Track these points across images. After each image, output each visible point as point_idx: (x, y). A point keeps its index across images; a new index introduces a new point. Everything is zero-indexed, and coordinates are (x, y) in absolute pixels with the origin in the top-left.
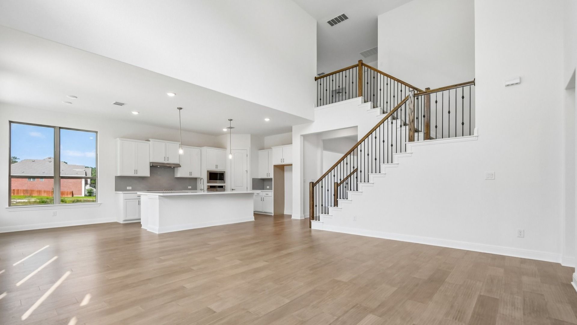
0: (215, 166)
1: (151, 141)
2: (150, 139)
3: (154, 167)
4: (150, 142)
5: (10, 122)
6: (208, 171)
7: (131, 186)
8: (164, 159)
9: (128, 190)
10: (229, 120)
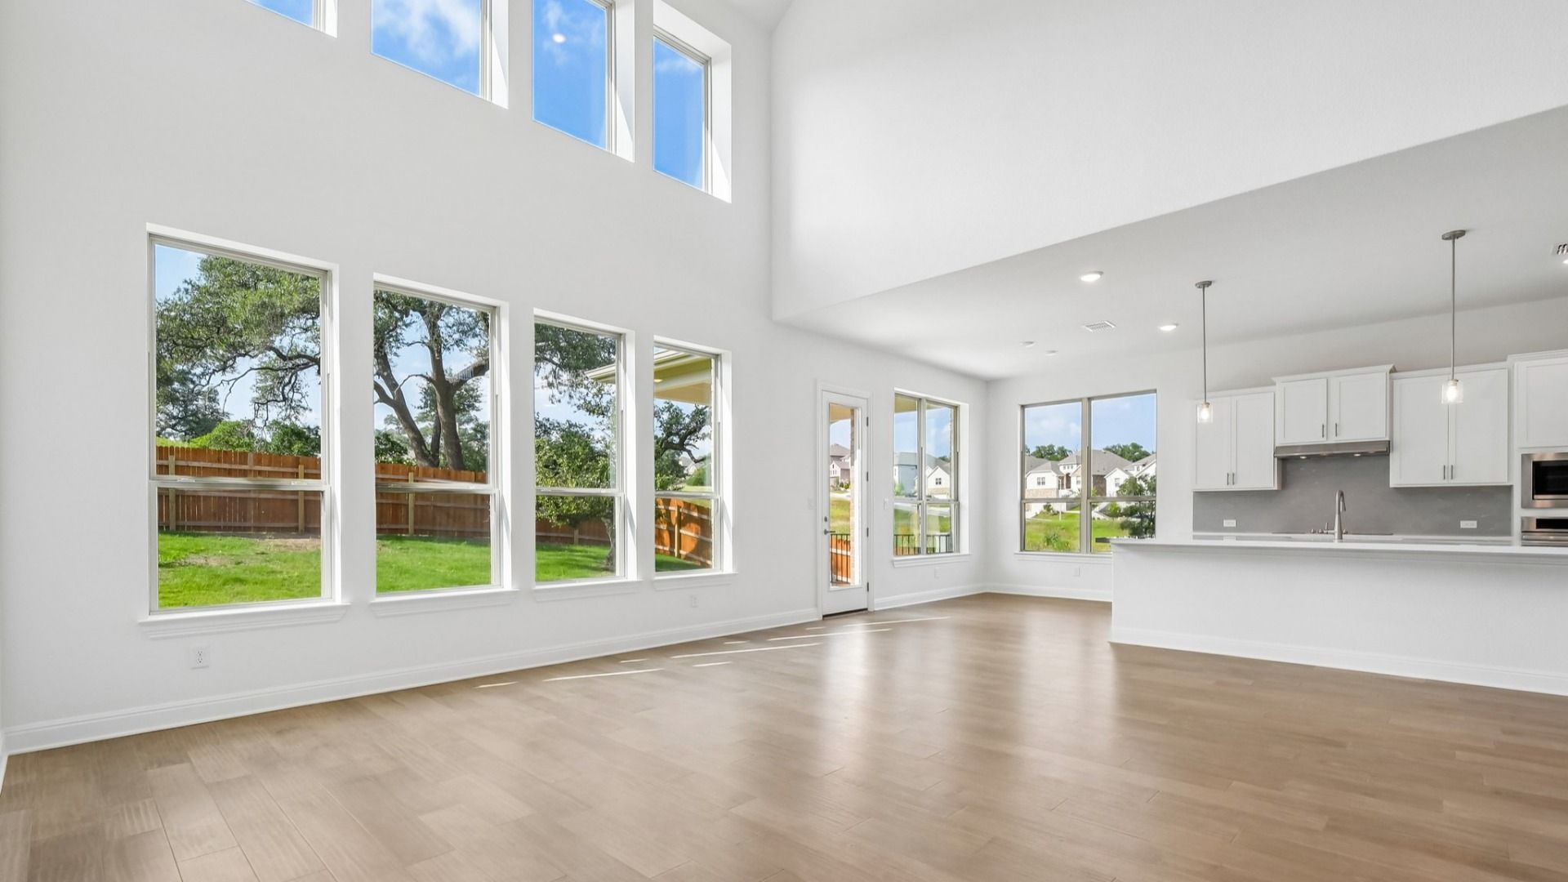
3: (1288, 463)
4: (1276, 388)
5: (1023, 407)
6: (1525, 457)
7: (1234, 519)
9: (1226, 528)
10: (1445, 238)
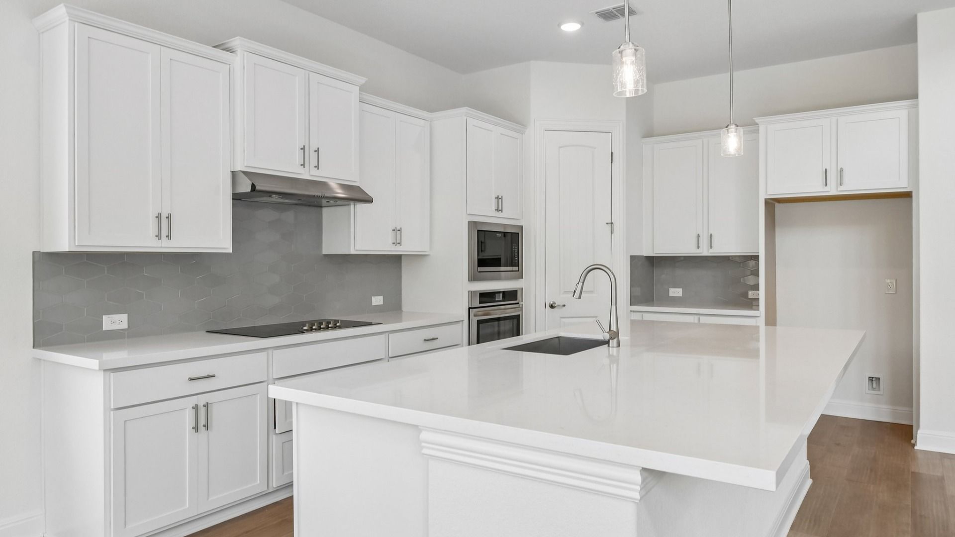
0: (494, 202)
1: (239, 52)
2: (236, 42)
4: (237, 60)
6: (472, 224)
8: (298, 159)
